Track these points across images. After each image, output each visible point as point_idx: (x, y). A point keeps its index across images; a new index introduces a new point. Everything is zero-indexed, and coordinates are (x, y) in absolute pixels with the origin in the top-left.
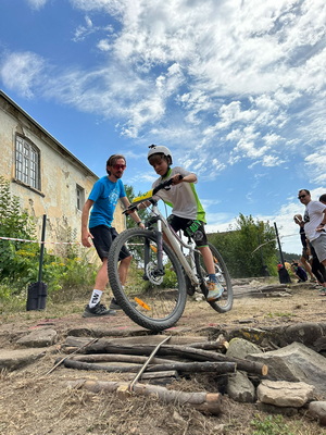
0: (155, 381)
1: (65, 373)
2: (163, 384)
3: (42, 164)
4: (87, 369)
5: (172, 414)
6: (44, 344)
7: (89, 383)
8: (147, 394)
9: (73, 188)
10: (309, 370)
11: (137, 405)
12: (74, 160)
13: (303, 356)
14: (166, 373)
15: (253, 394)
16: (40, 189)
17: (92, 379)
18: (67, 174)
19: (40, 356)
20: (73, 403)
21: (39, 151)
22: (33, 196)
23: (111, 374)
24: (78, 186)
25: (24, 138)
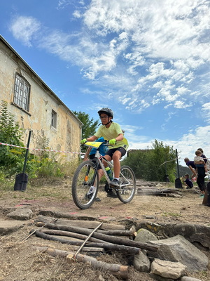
0: (90, 253)
1: (36, 240)
2: (95, 256)
3: (31, 95)
4: (49, 239)
5: (98, 276)
6: (23, 219)
7: (50, 249)
8: (84, 262)
9: (49, 112)
10: (185, 255)
11: (78, 268)
12: (52, 94)
13: (182, 245)
14: (97, 249)
15: (148, 267)
16: (28, 111)
17: (52, 247)
18: (46, 103)
19: (21, 227)
20: (39, 262)
21: (30, 86)
22: (24, 115)
23: (64, 245)
24: (53, 111)
25: (21, 76)
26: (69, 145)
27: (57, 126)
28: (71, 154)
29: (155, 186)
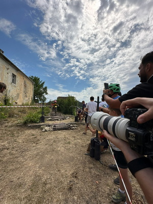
18: (8, 69)
26: (26, 93)
27: (17, 83)
28: (27, 98)
29: (66, 119)
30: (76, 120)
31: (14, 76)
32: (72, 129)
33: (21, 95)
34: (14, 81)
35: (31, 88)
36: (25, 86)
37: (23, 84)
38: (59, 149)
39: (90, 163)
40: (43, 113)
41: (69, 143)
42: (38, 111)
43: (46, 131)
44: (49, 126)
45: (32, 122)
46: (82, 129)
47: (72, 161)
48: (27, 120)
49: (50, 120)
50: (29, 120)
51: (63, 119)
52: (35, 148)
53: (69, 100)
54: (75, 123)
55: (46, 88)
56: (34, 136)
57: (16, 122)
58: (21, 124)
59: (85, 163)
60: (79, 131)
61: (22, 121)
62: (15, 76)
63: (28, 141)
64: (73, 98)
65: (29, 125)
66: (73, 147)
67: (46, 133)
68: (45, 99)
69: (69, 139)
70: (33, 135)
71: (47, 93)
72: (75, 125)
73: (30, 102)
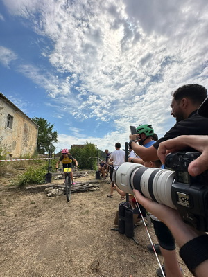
9: (5, 116)
24: (9, 115)
26: (26, 141)
27: (13, 127)
28: (27, 148)
29: (83, 176)
30: (98, 177)
31: (10, 117)
32: (92, 191)
33: (19, 144)
34: (9, 124)
35: (34, 134)
36: (26, 131)
37: (22, 128)
38: (71, 223)
39: (119, 243)
40: (49, 168)
41: (87, 212)
42: (43, 165)
43: (53, 195)
44: (58, 187)
45: (32, 182)
46: (106, 190)
47: (91, 242)
48: (25, 180)
49: (60, 178)
50: (28, 180)
51: (79, 176)
52: (33, 224)
53: (87, 149)
54: (96, 181)
55: (55, 133)
56: (34, 205)
57: (8, 184)
58: (15, 187)
59: (111, 245)
60: (102, 193)
61: (18, 182)
62: (12, 117)
63: (23, 213)
64: (93, 146)
65: (27, 188)
66: (92, 219)
67: (53, 198)
68: (54, 148)
69: (87, 207)
70: (32, 203)
71: (56, 141)
72: (96, 185)
73: (32, 153)
